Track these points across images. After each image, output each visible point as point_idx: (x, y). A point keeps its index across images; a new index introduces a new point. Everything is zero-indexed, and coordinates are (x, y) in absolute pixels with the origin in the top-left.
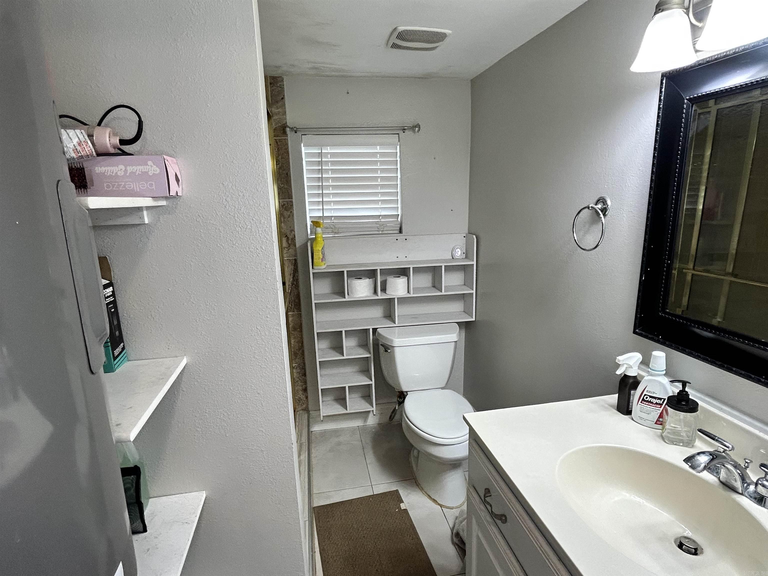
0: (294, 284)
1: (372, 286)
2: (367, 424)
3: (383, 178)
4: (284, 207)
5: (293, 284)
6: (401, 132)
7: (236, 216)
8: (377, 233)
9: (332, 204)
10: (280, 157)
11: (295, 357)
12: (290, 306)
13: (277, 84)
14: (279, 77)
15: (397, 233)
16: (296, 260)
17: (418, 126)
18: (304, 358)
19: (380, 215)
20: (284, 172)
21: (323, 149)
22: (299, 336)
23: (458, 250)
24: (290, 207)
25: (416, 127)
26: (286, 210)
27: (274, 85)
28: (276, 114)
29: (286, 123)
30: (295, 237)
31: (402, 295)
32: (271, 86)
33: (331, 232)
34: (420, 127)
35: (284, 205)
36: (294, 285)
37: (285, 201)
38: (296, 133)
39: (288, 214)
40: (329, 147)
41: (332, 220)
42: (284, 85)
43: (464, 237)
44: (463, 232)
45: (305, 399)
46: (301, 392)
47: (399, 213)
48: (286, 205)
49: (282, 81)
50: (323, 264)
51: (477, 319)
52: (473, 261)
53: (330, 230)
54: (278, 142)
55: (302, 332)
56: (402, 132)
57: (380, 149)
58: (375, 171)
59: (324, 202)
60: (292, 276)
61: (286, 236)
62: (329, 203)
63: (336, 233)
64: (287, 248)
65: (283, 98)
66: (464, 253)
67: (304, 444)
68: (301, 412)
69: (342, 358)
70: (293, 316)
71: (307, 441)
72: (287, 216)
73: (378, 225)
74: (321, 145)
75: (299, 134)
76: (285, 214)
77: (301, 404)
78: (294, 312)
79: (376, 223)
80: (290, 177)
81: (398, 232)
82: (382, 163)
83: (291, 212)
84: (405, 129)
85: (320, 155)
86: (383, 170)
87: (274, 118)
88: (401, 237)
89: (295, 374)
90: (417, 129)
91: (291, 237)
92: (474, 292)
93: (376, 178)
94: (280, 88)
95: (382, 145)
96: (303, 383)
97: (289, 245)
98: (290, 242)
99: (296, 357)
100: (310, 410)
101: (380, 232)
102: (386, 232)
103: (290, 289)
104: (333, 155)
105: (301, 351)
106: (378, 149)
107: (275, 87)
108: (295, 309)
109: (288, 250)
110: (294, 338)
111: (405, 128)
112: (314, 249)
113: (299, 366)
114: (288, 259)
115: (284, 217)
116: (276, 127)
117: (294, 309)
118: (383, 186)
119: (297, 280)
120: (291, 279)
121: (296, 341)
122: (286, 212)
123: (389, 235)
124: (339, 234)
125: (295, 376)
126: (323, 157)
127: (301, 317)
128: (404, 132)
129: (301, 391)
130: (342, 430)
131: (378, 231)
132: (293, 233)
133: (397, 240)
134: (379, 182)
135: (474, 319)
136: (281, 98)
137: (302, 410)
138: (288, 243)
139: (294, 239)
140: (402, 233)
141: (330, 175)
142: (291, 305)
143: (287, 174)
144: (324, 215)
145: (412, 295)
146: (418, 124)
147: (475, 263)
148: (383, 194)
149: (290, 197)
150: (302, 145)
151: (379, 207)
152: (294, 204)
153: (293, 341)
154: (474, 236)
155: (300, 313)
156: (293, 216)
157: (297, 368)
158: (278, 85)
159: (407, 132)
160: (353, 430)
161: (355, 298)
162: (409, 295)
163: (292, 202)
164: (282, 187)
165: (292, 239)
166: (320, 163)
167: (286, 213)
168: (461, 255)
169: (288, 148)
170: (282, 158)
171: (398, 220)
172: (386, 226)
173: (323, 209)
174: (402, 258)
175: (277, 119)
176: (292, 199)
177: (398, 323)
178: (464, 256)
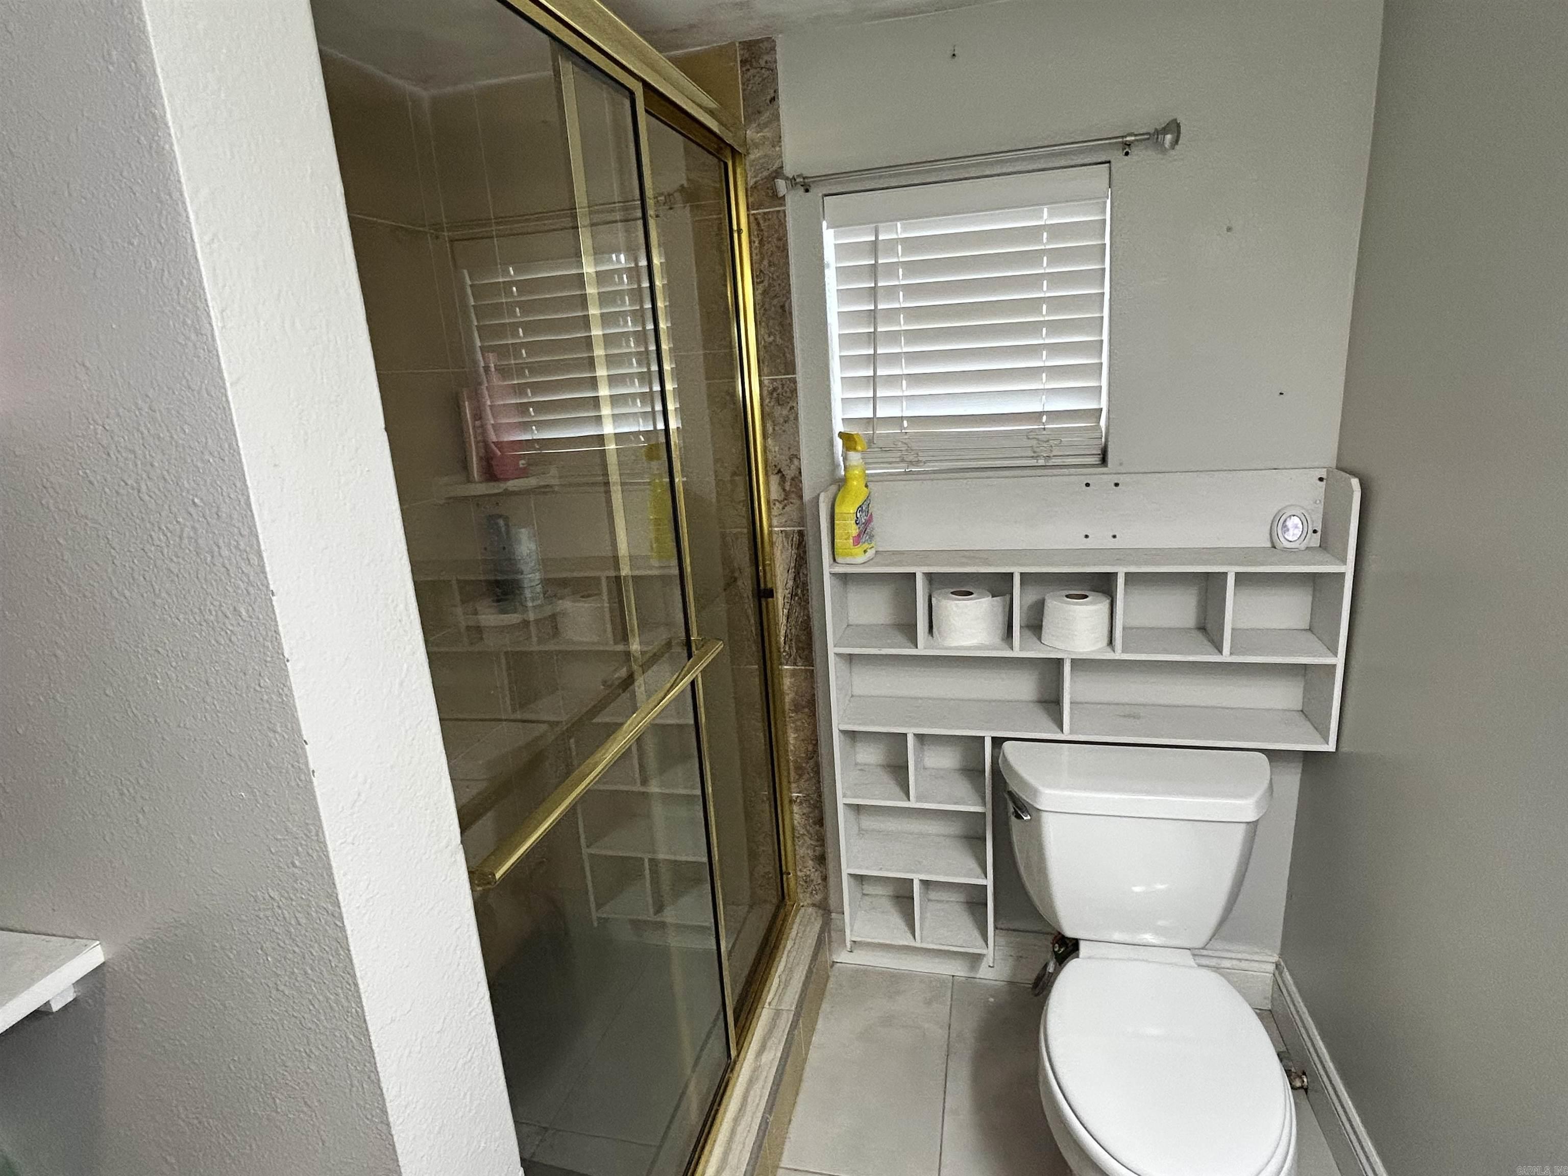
0: (796, 595)
1: (1001, 619)
2: (978, 976)
3: (1057, 303)
4: (775, 395)
5: (793, 596)
6: (1116, 156)
7: (144, 488)
8: (1033, 462)
9: (904, 382)
10: (766, 262)
11: (797, 777)
12: (787, 649)
13: (757, 62)
14: (761, 41)
15: (1093, 466)
16: (801, 534)
17: (1174, 127)
18: (819, 782)
19: (1041, 414)
20: (775, 302)
21: (880, 230)
22: (806, 725)
23: (1296, 520)
24: (789, 394)
25: (1165, 131)
26: (779, 404)
27: (751, 65)
28: (756, 146)
29: (782, 167)
30: (800, 473)
31: (1087, 653)
32: (744, 69)
33: (898, 460)
34: (1179, 132)
35: (775, 389)
36: (797, 598)
37: (775, 380)
38: (807, 191)
39: (785, 412)
40: (899, 224)
41: (905, 429)
42: (775, 62)
43: (1321, 479)
44: (1322, 465)
45: (820, 881)
46: (810, 862)
47: (1104, 404)
48: (780, 391)
49: (773, 49)
50: (858, 550)
51: (1345, 749)
52: (1344, 561)
53: (894, 455)
54: (761, 222)
55: (814, 715)
56: (1121, 154)
57: (1051, 215)
58: (1034, 281)
59: (877, 380)
60: (791, 576)
61: (779, 471)
62: (893, 380)
63: (911, 463)
64: (780, 502)
65: (773, 99)
66: (1315, 531)
67: (785, 1015)
68: (810, 910)
69: (905, 804)
70: (794, 674)
71: (793, 1008)
72: (782, 420)
73: (1034, 443)
74: (874, 221)
75: (817, 192)
76: (776, 414)
77: (810, 890)
78: (795, 664)
79: (1028, 434)
80: (791, 313)
81: (1095, 460)
82: (1057, 256)
83: (792, 408)
84: (1128, 145)
85: (874, 248)
86: (1056, 279)
87: (752, 157)
88: (1102, 478)
89: (797, 816)
90: (1169, 137)
91: (789, 473)
92: (1339, 661)
93: (1033, 305)
94: (768, 69)
95: (1052, 201)
96: (818, 841)
97: (787, 495)
98: (787, 488)
99: (801, 776)
100: (832, 908)
101: (1041, 462)
102: (1058, 461)
103: (787, 606)
104: (910, 244)
105: (812, 762)
106: (1046, 217)
107: (752, 71)
108: (799, 659)
109: (783, 508)
110: (796, 730)
111: (1128, 139)
112: (837, 510)
113: (807, 799)
114: (782, 531)
115: (773, 422)
116: (756, 183)
117: (795, 659)
118: (1055, 327)
119: (803, 584)
120: (791, 583)
121: (801, 738)
122: (779, 408)
123: (1065, 471)
124: (921, 467)
125: (796, 822)
126: (879, 254)
127: (812, 676)
128: (1127, 154)
129: (812, 860)
130: (908, 977)
131: (1032, 457)
132: (796, 462)
133: (1088, 485)
134: (1045, 315)
135: (1331, 747)
136: (769, 97)
137: (814, 905)
138: (784, 490)
139: (797, 479)
140: (1106, 466)
141: (902, 302)
142: (790, 647)
143: (783, 307)
144: (878, 416)
145: (1119, 655)
146: (1176, 120)
147: (1348, 570)
148: (1055, 349)
149: (790, 367)
150: (825, 224)
151: (1041, 387)
152: (800, 385)
153: (793, 735)
154: (1355, 482)
155: (811, 668)
156: (796, 418)
157: (801, 803)
158: (762, 63)
159: (1134, 151)
160: (934, 984)
161: (946, 648)
162: (1110, 656)
163: (794, 381)
164: (771, 343)
165: (793, 479)
166: (874, 272)
167: (780, 412)
168: (1304, 536)
169: (785, 235)
170: (770, 266)
171: (1098, 427)
172: (1056, 445)
173: (874, 398)
174: (1100, 540)
175: (760, 158)
176: (794, 373)
177: (1072, 732)
178: (1315, 541)
